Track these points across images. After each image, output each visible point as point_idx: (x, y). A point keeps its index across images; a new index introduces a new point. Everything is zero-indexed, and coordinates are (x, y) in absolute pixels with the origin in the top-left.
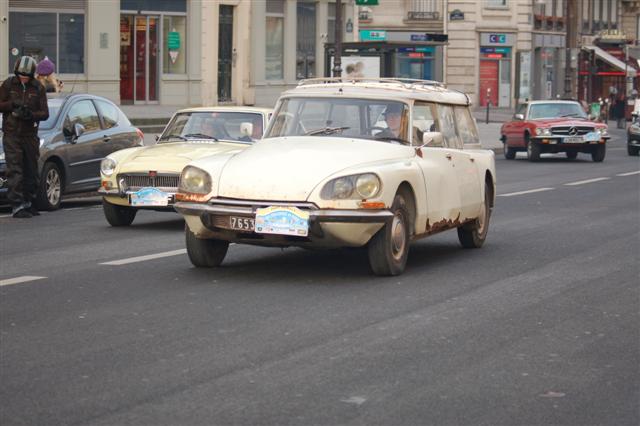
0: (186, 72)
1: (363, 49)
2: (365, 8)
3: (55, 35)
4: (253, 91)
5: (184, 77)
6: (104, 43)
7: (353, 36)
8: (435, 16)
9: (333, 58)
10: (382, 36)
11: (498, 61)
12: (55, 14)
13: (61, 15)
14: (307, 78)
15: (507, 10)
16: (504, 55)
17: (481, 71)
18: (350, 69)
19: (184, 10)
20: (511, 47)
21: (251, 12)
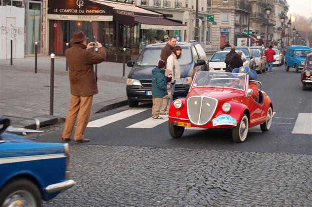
2: (210, 23)
11: (225, 37)
15: (228, 22)
16: (227, 35)
17: (221, 39)
18: (242, 41)
20: (229, 33)
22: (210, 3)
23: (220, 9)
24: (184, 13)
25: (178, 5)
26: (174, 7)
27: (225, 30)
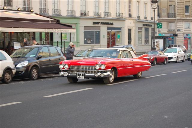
0: (121, 43)
1: (159, 38)
3: (93, 36)
4: (136, 47)
5: (121, 44)
6: (104, 37)
7: (157, 35)
8: (174, 31)
9: (153, 40)
10: (164, 35)
11: (188, 40)
12: (93, 31)
13: (95, 31)
14: (147, 44)
15: (190, 29)
16: (189, 39)
17: (184, 42)
19: (121, 30)
20: (190, 37)
21: (135, 30)
22: (175, 15)
23: (183, 20)
24: (125, 21)
25: (119, 15)
26: (115, 16)
27: (187, 35)
